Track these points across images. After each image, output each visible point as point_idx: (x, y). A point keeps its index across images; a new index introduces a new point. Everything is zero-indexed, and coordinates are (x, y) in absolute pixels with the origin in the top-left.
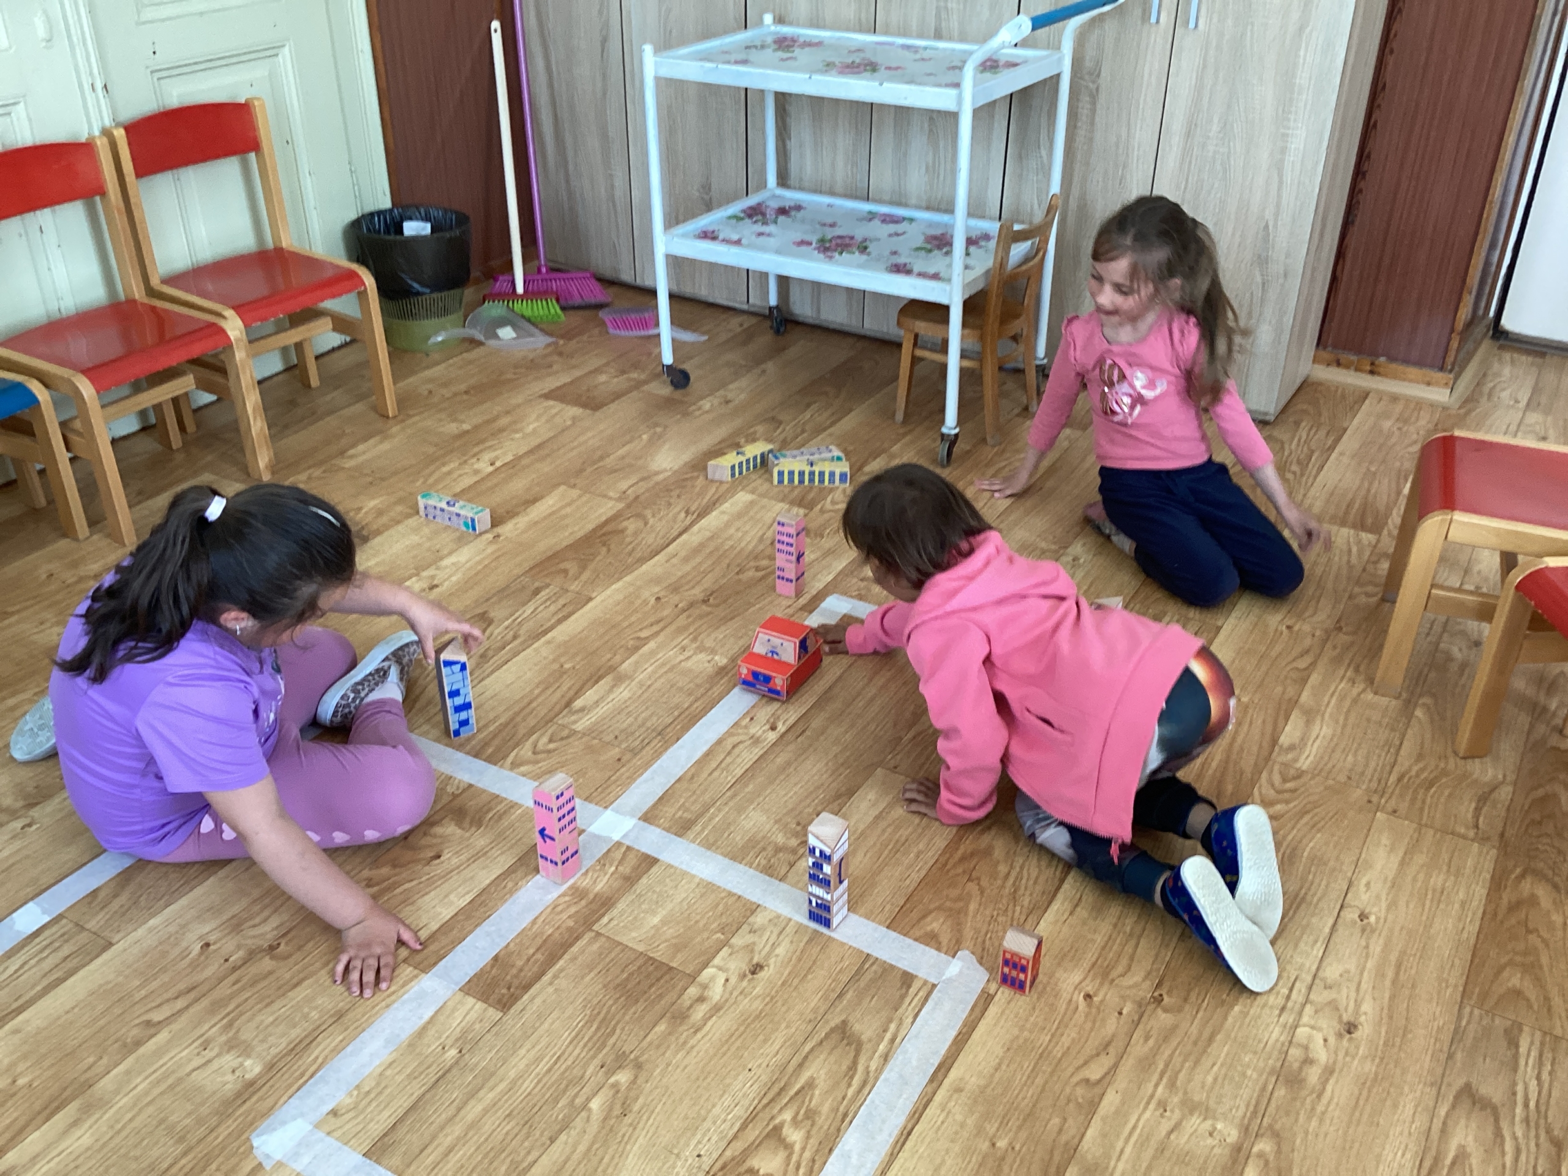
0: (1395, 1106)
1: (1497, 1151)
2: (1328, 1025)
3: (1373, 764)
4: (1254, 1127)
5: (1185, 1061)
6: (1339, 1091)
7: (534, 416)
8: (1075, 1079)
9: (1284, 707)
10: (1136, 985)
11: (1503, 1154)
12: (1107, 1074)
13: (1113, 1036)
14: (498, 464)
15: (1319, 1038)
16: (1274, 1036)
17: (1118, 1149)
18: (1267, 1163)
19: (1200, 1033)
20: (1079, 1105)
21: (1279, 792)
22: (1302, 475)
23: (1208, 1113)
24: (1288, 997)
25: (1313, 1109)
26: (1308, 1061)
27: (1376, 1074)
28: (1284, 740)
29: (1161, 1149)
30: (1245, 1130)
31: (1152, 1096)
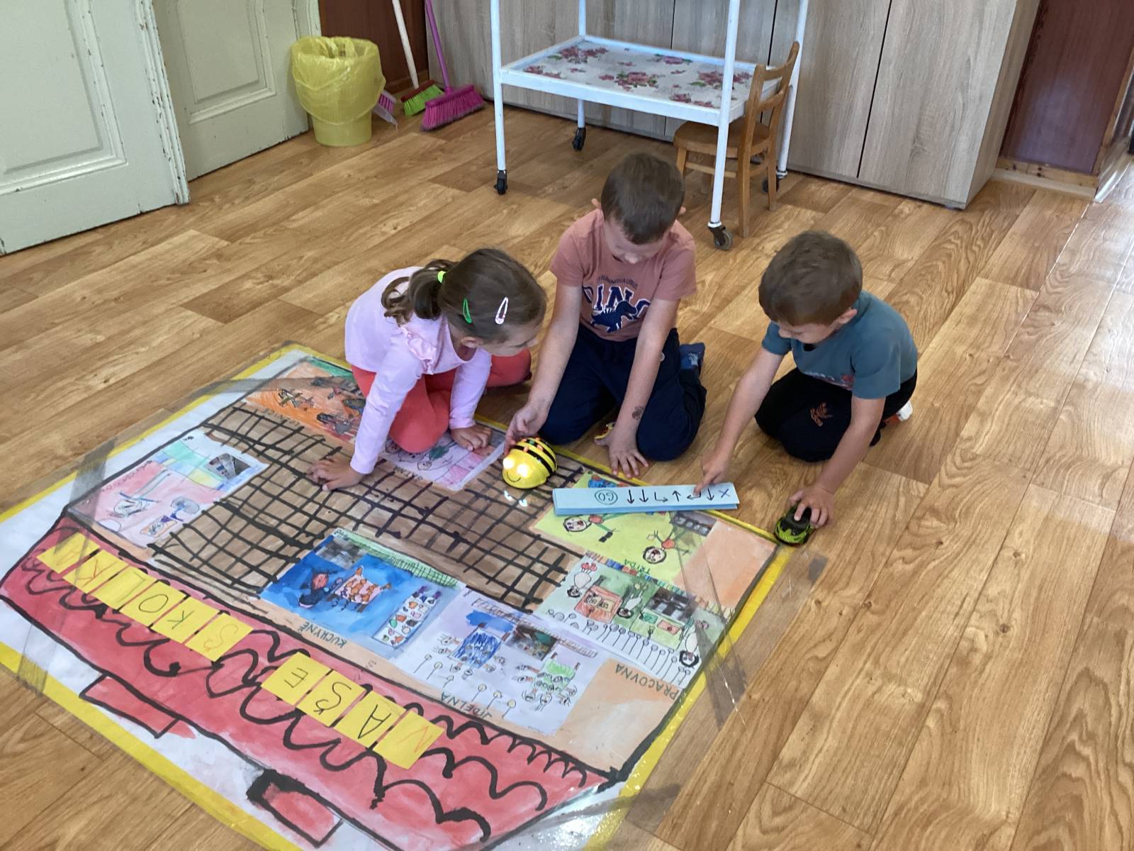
0: (1035, 682)
1: (1106, 715)
2: (989, 626)
3: (1027, 452)
4: (934, 691)
5: (887, 646)
6: (996, 670)
7: (424, 194)
8: (808, 656)
9: (965, 410)
10: (853, 596)
11: (1110, 715)
12: (829, 655)
13: (835, 629)
14: (399, 228)
15: (982, 635)
16: (949, 633)
17: (837, 704)
18: (942, 715)
19: (897, 629)
20: (811, 673)
21: (958, 469)
22: (985, 247)
23: (901, 682)
24: (961, 606)
25: (976, 682)
26: (973, 650)
27: (1022, 659)
28: (965, 433)
29: (868, 703)
30: (927, 693)
31: (861, 670)
